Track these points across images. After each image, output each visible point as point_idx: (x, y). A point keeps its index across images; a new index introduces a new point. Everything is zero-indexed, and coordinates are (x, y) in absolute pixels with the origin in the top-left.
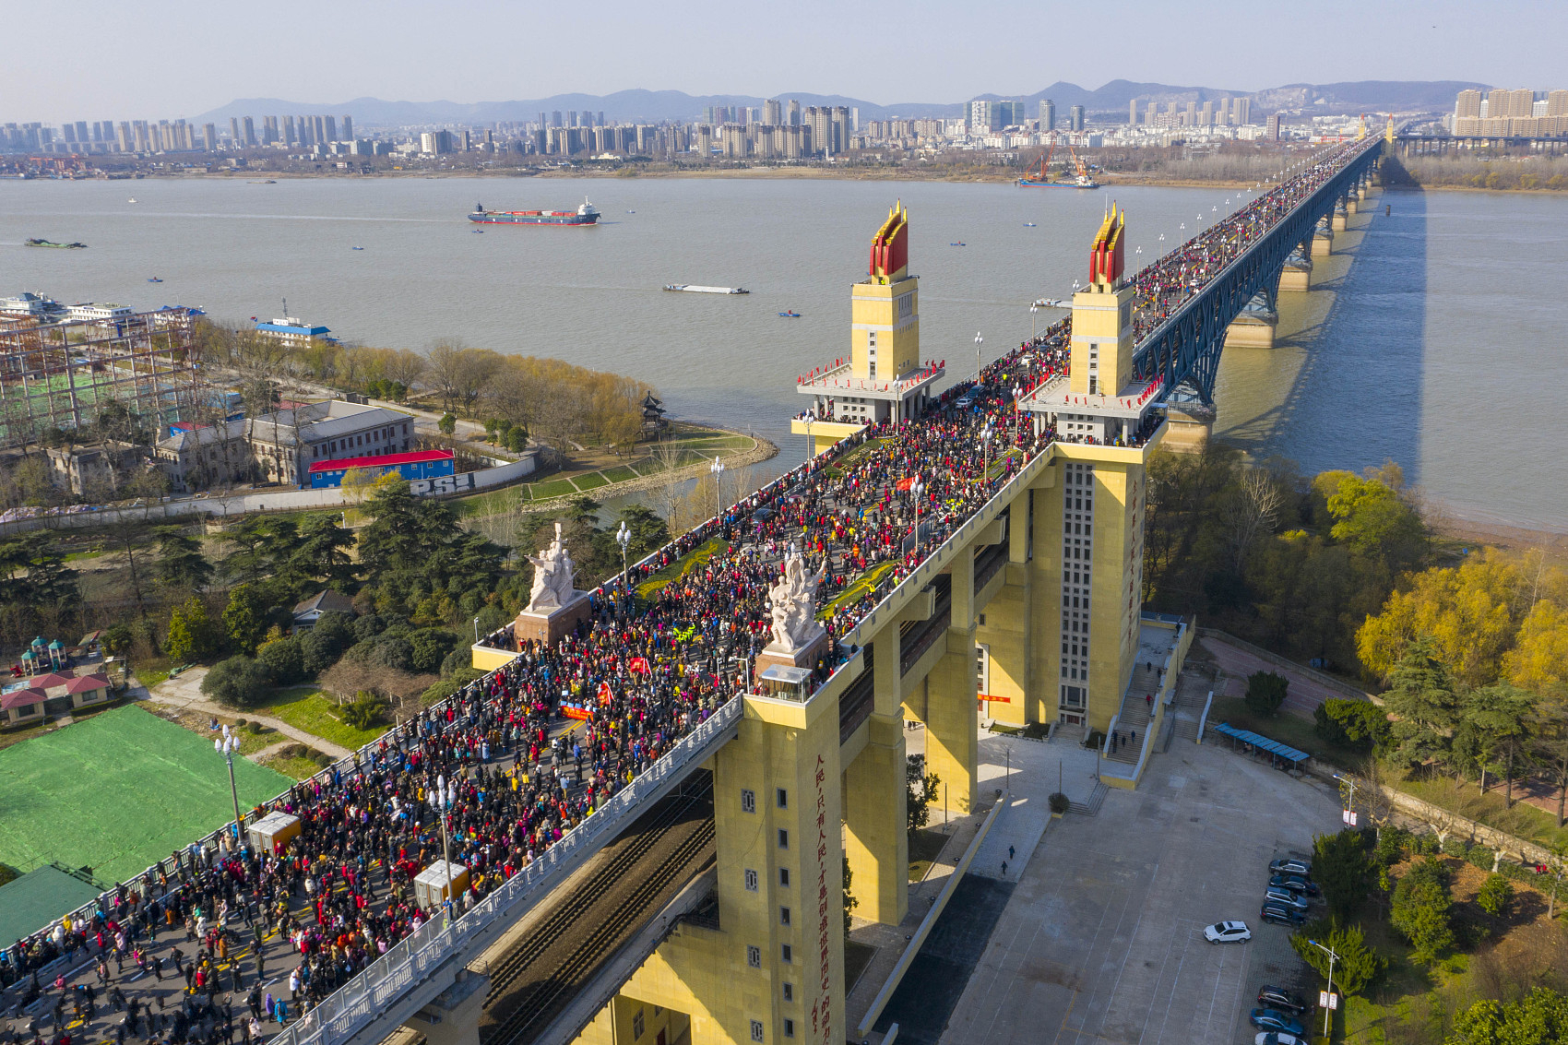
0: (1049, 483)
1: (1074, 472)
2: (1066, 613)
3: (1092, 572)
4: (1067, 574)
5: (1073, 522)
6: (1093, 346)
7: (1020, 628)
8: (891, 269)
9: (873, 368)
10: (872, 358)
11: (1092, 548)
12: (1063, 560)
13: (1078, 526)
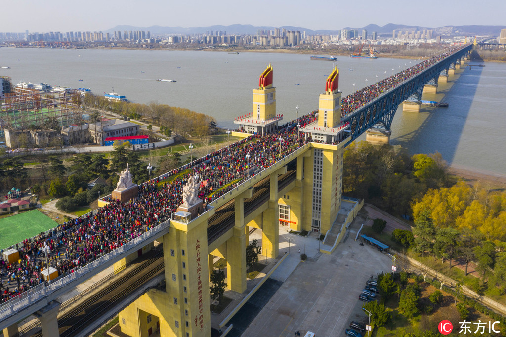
0: (309, 155)
1: (317, 152)
2: (314, 197)
3: (322, 184)
4: (315, 184)
5: (317, 168)
6: (325, 112)
7: (300, 200)
8: (266, 85)
9: (259, 116)
10: (259, 113)
11: (322, 176)
12: (313, 180)
13: (318, 169)
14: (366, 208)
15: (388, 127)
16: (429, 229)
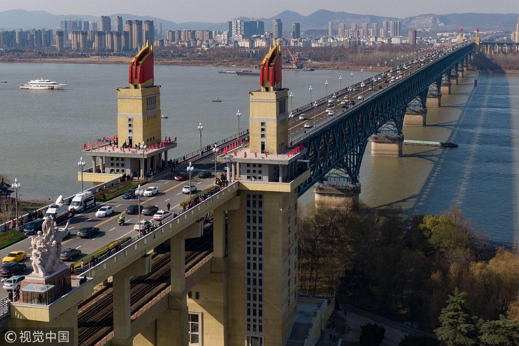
0: (235, 207)
1: (251, 200)
2: (249, 290)
3: (264, 262)
4: (249, 265)
5: (252, 231)
6: (263, 124)
7: (221, 299)
8: (142, 81)
9: (130, 141)
10: (130, 135)
11: (263, 246)
12: (246, 255)
13: (255, 234)
14: (339, 312)
15: (354, 178)
16: (467, 325)
